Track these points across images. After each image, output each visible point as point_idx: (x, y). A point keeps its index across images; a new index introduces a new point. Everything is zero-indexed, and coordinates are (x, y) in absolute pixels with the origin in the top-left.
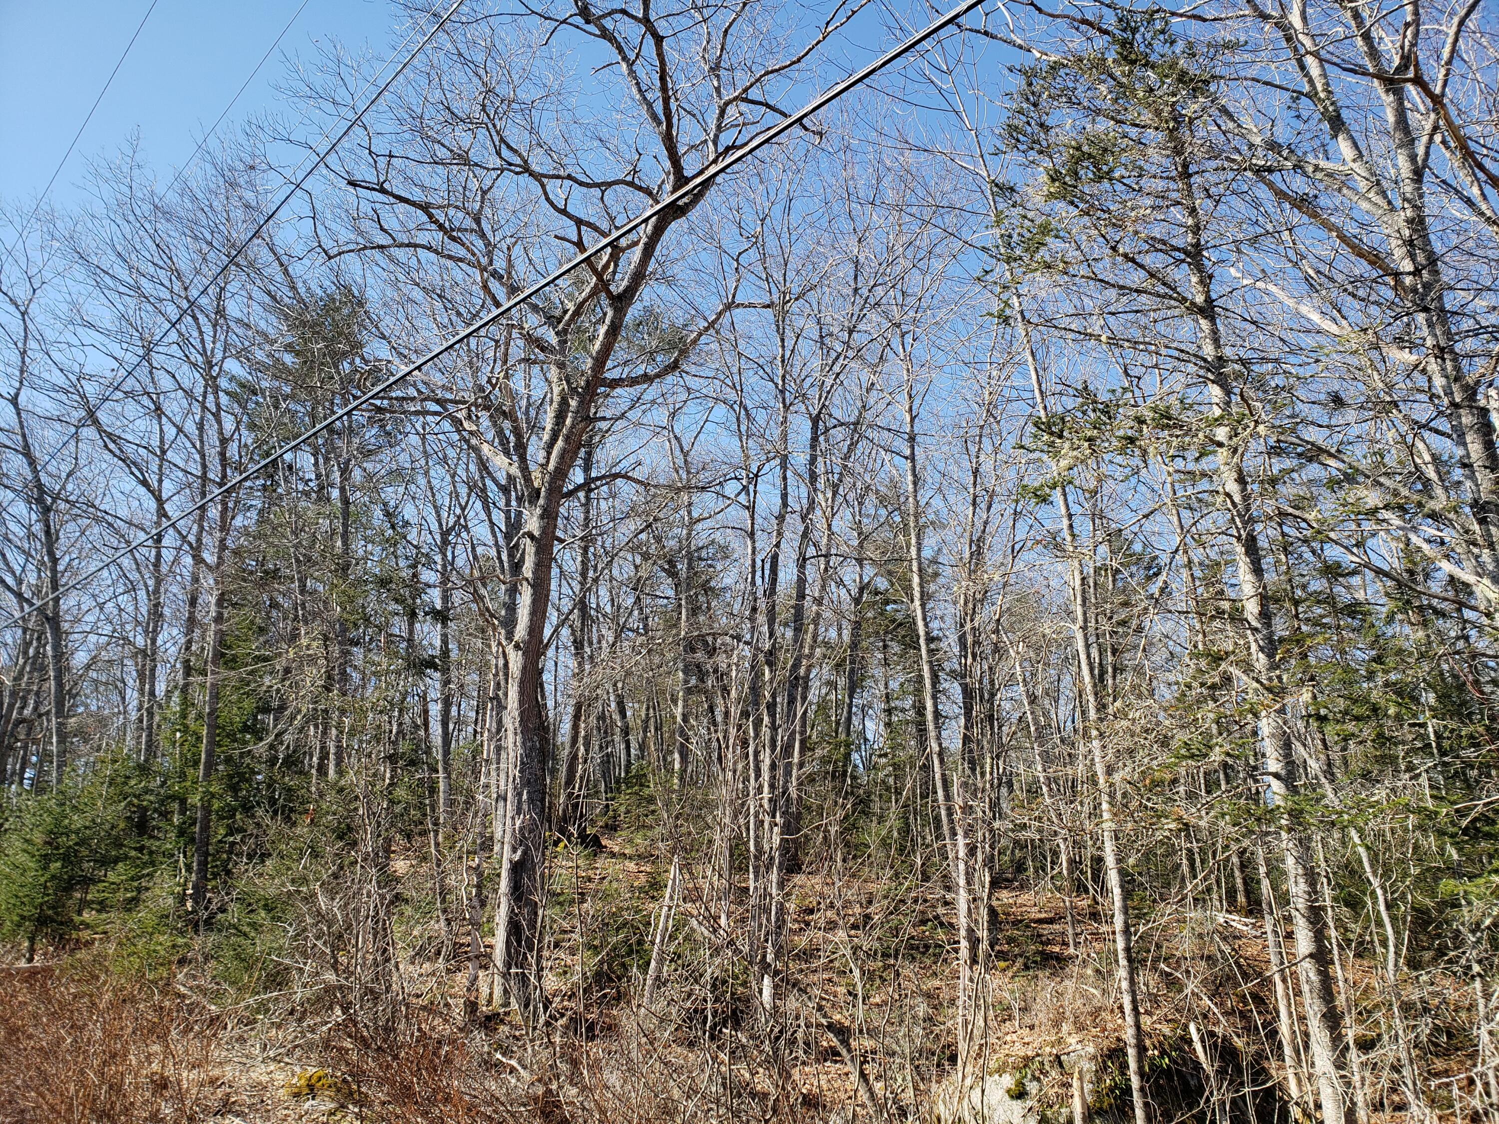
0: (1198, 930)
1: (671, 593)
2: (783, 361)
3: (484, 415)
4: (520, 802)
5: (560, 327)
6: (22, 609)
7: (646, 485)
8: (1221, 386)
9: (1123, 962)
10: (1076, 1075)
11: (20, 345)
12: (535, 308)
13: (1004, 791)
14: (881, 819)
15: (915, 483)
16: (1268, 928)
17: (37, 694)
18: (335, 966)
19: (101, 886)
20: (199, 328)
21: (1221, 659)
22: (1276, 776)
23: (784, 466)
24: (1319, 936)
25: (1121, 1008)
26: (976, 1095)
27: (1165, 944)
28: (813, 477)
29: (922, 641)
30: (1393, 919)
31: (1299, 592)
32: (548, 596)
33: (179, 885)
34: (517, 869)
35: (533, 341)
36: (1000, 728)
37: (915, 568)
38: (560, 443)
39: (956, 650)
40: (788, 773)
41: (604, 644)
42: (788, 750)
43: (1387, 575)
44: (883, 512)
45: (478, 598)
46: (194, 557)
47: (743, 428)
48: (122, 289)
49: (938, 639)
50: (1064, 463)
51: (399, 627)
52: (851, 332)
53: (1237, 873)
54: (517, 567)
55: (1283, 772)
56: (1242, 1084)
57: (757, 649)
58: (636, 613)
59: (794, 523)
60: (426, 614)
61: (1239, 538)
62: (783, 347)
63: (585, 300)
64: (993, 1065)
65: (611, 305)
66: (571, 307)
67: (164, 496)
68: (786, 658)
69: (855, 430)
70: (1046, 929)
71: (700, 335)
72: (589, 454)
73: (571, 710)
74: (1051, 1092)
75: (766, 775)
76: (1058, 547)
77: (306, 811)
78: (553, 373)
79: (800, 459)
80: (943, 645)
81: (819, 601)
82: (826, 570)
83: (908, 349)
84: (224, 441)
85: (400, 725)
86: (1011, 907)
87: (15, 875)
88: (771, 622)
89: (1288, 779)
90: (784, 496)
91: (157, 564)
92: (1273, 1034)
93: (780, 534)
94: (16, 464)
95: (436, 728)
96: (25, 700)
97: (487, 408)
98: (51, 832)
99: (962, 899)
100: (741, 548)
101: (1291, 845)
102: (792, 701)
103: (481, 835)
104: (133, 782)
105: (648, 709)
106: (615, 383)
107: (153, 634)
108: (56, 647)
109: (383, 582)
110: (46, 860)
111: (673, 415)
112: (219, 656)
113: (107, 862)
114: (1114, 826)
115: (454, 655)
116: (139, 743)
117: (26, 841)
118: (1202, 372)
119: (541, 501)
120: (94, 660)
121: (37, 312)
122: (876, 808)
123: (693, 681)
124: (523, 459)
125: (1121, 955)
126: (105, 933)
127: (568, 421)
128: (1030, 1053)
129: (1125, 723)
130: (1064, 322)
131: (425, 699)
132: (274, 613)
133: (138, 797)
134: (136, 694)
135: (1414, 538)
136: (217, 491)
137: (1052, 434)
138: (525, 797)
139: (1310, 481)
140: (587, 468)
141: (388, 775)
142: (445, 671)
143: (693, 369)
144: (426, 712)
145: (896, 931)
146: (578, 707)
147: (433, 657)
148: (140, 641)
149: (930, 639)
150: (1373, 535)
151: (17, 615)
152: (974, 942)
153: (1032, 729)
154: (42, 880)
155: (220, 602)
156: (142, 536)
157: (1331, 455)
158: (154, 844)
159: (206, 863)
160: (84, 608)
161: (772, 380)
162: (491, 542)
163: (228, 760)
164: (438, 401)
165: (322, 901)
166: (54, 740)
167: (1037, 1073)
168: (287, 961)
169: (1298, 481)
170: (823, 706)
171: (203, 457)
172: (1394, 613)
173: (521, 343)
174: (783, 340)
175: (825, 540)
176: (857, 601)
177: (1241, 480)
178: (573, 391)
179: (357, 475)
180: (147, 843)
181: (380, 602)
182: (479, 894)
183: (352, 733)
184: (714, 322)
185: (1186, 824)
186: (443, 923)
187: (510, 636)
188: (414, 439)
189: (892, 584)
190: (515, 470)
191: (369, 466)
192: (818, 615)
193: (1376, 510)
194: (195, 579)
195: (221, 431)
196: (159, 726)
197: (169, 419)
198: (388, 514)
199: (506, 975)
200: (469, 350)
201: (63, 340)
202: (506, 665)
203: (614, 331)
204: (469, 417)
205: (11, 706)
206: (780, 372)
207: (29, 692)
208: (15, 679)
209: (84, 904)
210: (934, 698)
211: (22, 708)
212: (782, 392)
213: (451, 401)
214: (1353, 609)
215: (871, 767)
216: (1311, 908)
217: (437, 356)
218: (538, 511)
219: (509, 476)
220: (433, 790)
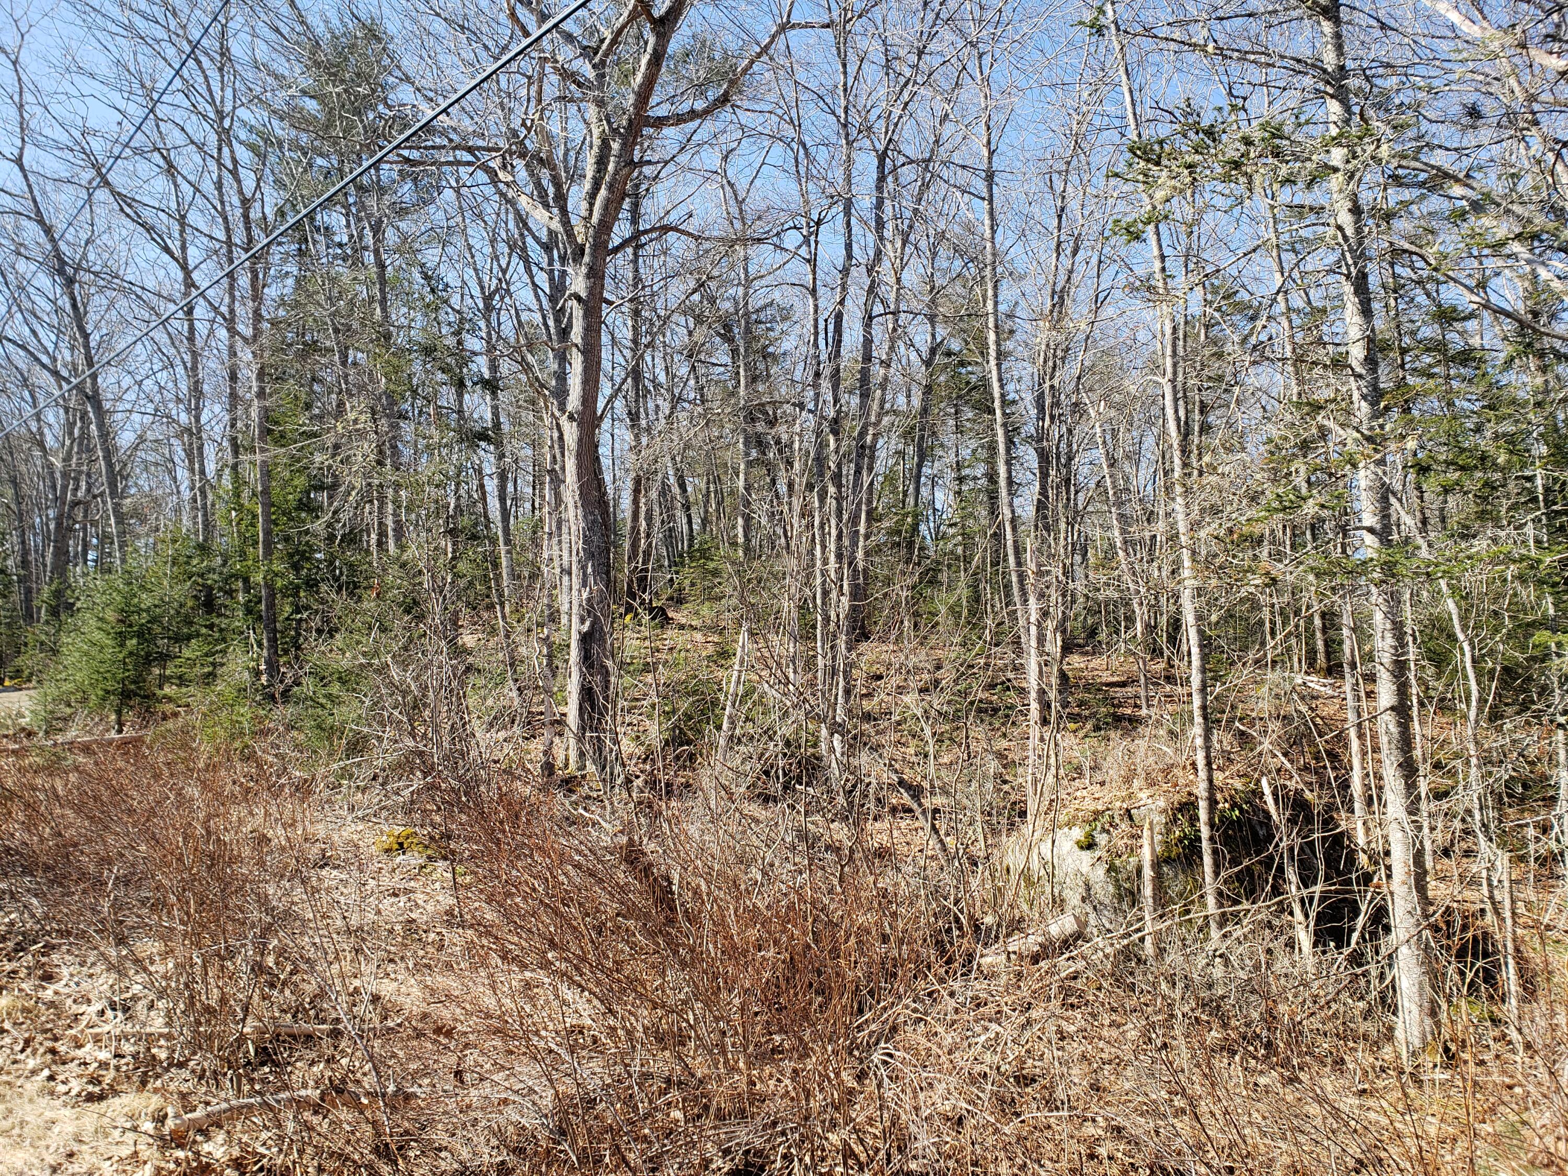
0: (1276, 690)
1: (727, 360)
2: (845, 90)
3: (520, 164)
4: (585, 574)
5: (597, 60)
6: (61, 388)
7: (697, 238)
8: (1340, 101)
9: (1198, 719)
10: (1147, 826)
11: (16, 98)
12: (569, 38)
13: (1078, 558)
14: (950, 589)
15: (992, 228)
16: (1347, 688)
17: (89, 475)
18: (413, 735)
19: (178, 661)
20: (203, 72)
21: (1321, 408)
22: (1371, 530)
23: (847, 213)
24: (1402, 690)
25: (1194, 765)
26: (1046, 848)
27: (1241, 706)
28: (880, 224)
29: (997, 404)
30: (1479, 675)
31: (1407, 340)
32: (599, 363)
33: (252, 659)
34: (586, 639)
35: (567, 75)
36: (1077, 492)
37: (991, 324)
38: (603, 192)
39: (1033, 412)
40: (855, 544)
41: (661, 415)
42: (855, 520)
43: (1508, 315)
44: (958, 263)
45: (527, 368)
46: (228, 330)
47: (802, 170)
48: (114, 29)
49: (1014, 402)
50: (1160, 195)
51: (447, 397)
52: (920, 53)
53: (1318, 635)
54: (564, 333)
55: (1378, 527)
56: (1312, 831)
57: (822, 417)
58: (692, 382)
59: (858, 275)
60: (475, 384)
61: (1348, 276)
62: (845, 73)
63: (624, 27)
64: (1063, 818)
65: (653, 30)
66: (608, 36)
67: (191, 263)
68: (852, 426)
69: (926, 169)
70: (1119, 692)
71: (752, 62)
72: (636, 206)
73: (630, 484)
74: (1121, 843)
75: (832, 547)
76: (1151, 289)
77: (370, 587)
78: (592, 112)
79: (865, 202)
80: (1020, 407)
81: (886, 364)
82: (894, 330)
83: (986, 72)
84: (246, 203)
85: (458, 498)
86: (1081, 670)
87: (94, 651)
88: (835, 387)
89: (1383, 533)
90: (849, 247)
91: (191, 339)
92: (1345, 785)
93: (844, 287)
94: (32, 232)
95: (494, 504)
96: (77, 480)
97: (522, 156)
98: (122, 610)
99: (1032, 664)
100: (803, 307)
101: (1380, 600)
102: (858, 472)
103: (549, 606)
104: (195, 562)
105: (708, 483)
106: (660, 122)
107: (197, 413)
108: (101, 426)
109: (428, 351)
110: (121, 638)
111: (725, 158)
112: (266, 432)
113: (181, 639)
114: (1196, 583)
115: (506, 427)
116: (195, 523)
117: (100, 619)
118: (1321, 86)
119: (586, 259)
120: (142, 439)
121: (28, 60)
122: (944, 577)
123: (754, 453)
124: (564, 211)
125: (1197, 713)
126: (188, 706)
127: (611, 167)
128: (1100, 808)
129: (1213, 479)
130: (1163, 32)
131: (480, 472)
132: (316, 387)
133: (202, 575)
134: (187, 474)
135: (1543, 274)
136: (244, 256)
137: (1148, 161)
138: (590, 570)
139: (1430, 214)
140: (634, 221)
141: (450, 550)
142: (499, 444)
143: (746, 104)
144: (482, 486)
145: (965, 693)
146: (637, 481)
147: (487, 429)
148: (184, 418)
149: (1004, 403)
150: (1497, 274)
151: (57, 393)
152: (1046, 706)
153: (1111, 492)
154: (121, 656)
155: (261, 375)
156: (172, 307)
157: (1457, 180)
158: (223, 623)
159: (276, 640)
160: (124, 385)
161: (833, 113)
162: (535, 307)
163: (287, 539)
164: (470, 150)
165: (395, 673)
166: (112, 521)
167: (1107, 826)
168: (366, 730)
169: (1418, 214)
170: (890, 478)
171: (225, 219)
172: (1512, 359)
173: (555, 78)
174: (844, 66)
175: (893, 296)
176: (928, 363)
177: (1356, 210)
178: (615, 131)
179: (391, 236)
180: (216, 621)
181: (427, 372)
182: (550, 664)
183: (409, 510)
184: (767, 47)
185: (1273, 579)
186: (514, 694)
187: (562, 409)
188: (449, 194)
189: (967, 343)
190: (556, 225)
191: (402, 225)
192: (886, 379)
193: (1502, 244)
194: (233, 353)
195: (240, 192)
196: (213, 505)
197: (184, 178)
198: (427, 277)
199: (580, 739)
200: (500, 90)
201: (61, 90)
202: (561, 437)
203: (657, 59)
204: (504, 167)
205: (65, 488)
206: (843, 103)
207: (80, 472)
208: (64, 460)
209: (164, 680)
210: (1008, 463)
211: (76, 489)
212: (845, 126)
213: (484, 149)
214: (1466, 357)
215: (939, 537)
216: (1396, 662)
217: (463, 96)
218: (584, 270)
219: (550, 232)
220: (496, 565)
